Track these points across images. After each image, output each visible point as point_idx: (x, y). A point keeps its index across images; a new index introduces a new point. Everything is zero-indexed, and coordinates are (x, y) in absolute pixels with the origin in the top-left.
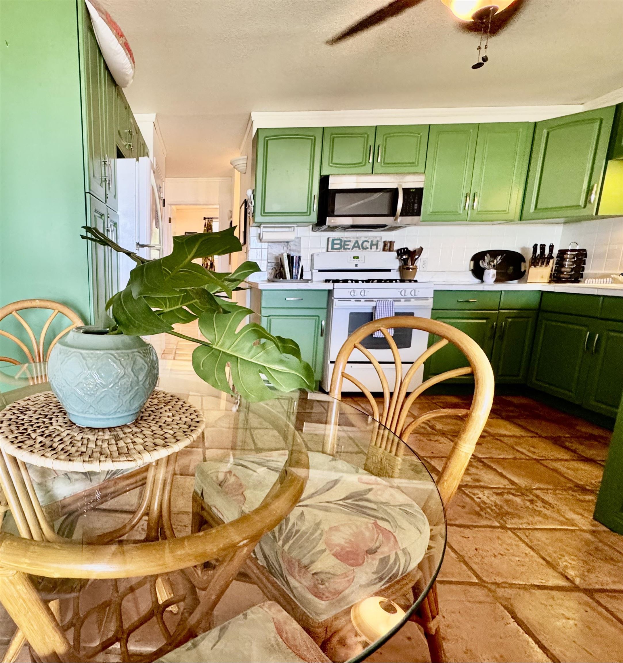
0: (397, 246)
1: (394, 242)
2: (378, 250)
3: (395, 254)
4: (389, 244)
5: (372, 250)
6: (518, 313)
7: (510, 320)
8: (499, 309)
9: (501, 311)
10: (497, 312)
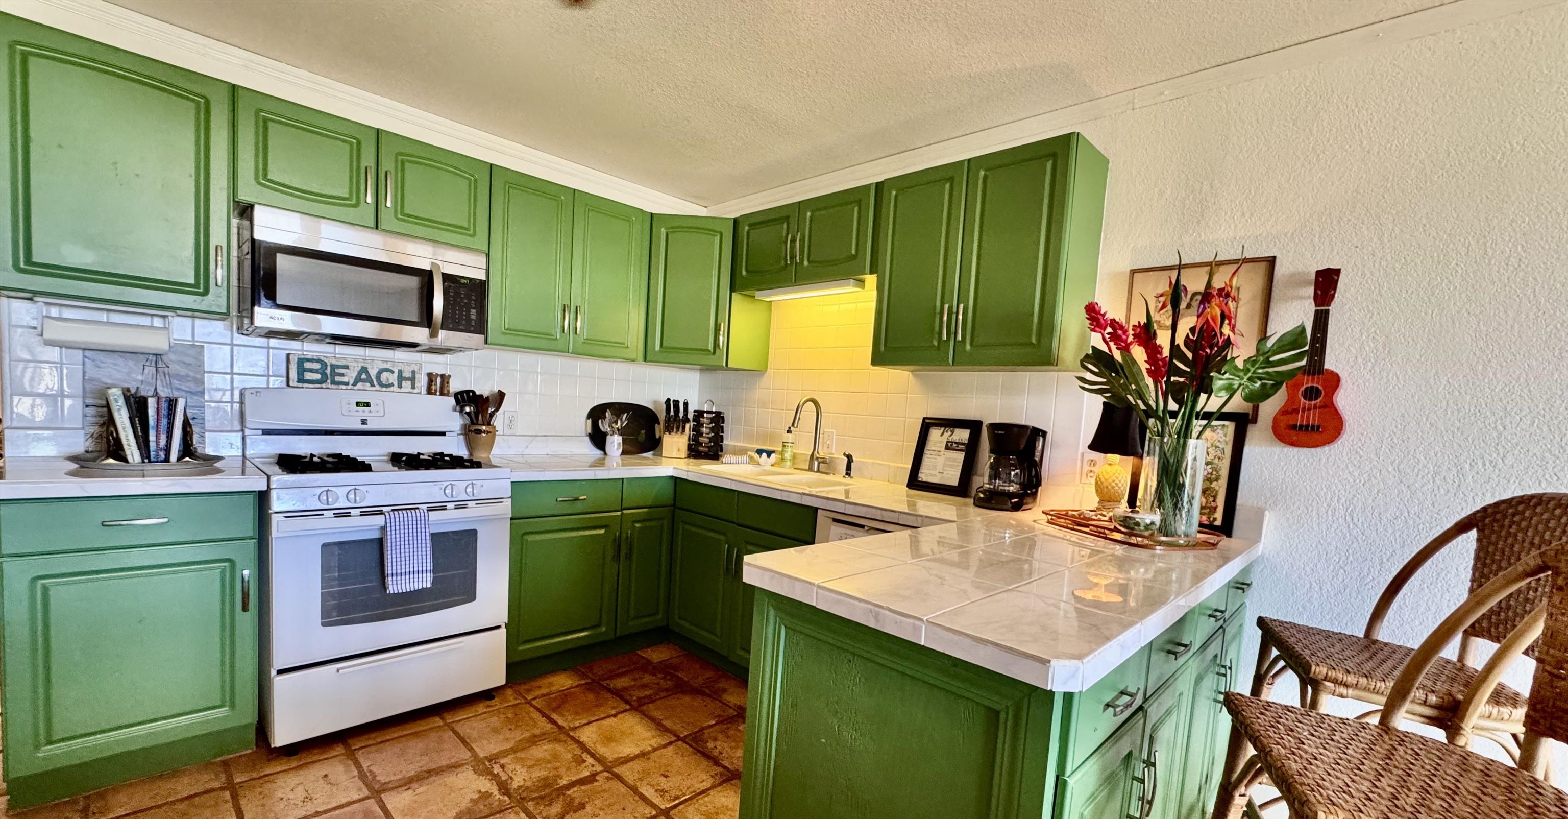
1: (450, 376)
2: (416, 391)
3: (452, 401)
4: (439, 380)
5: (403, 390)
6: (648, 512)
7: (638, 525)
8: (622, 510)
9: (625, 512)
10: (619, 513)
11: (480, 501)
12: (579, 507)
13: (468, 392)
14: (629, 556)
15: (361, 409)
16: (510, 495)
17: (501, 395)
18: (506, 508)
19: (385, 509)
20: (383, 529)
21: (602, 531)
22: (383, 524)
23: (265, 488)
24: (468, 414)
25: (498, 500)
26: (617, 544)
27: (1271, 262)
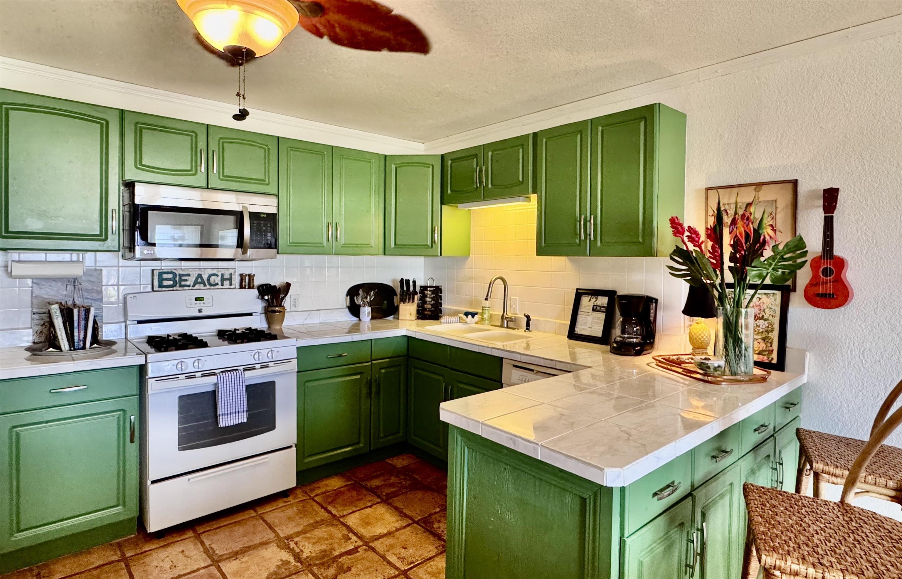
0: (257, 282)
1: (254, 275)
2: (232, 287)
3: (255, 292)
4: (247, 278)
5: (224, 287)
6: (389, 362)
7: (383, 371)
8: (371, 361)
9: (373, 362)
10: (370, 363)
11: (277, 362)
12: (341, 361)
13: (266, 285)
14: (378, 393)
15: (198, 302)
16: (296, 356)
17: (288, 285)
18: (294, 365)
19: (217, 371)
20: (216, 384)
21: (358, 377)
22: (216, 381)
23: (144, 363)
24: (267, 300)
25: (288, 360)
26: (369, 384)
27: (795, 183)
